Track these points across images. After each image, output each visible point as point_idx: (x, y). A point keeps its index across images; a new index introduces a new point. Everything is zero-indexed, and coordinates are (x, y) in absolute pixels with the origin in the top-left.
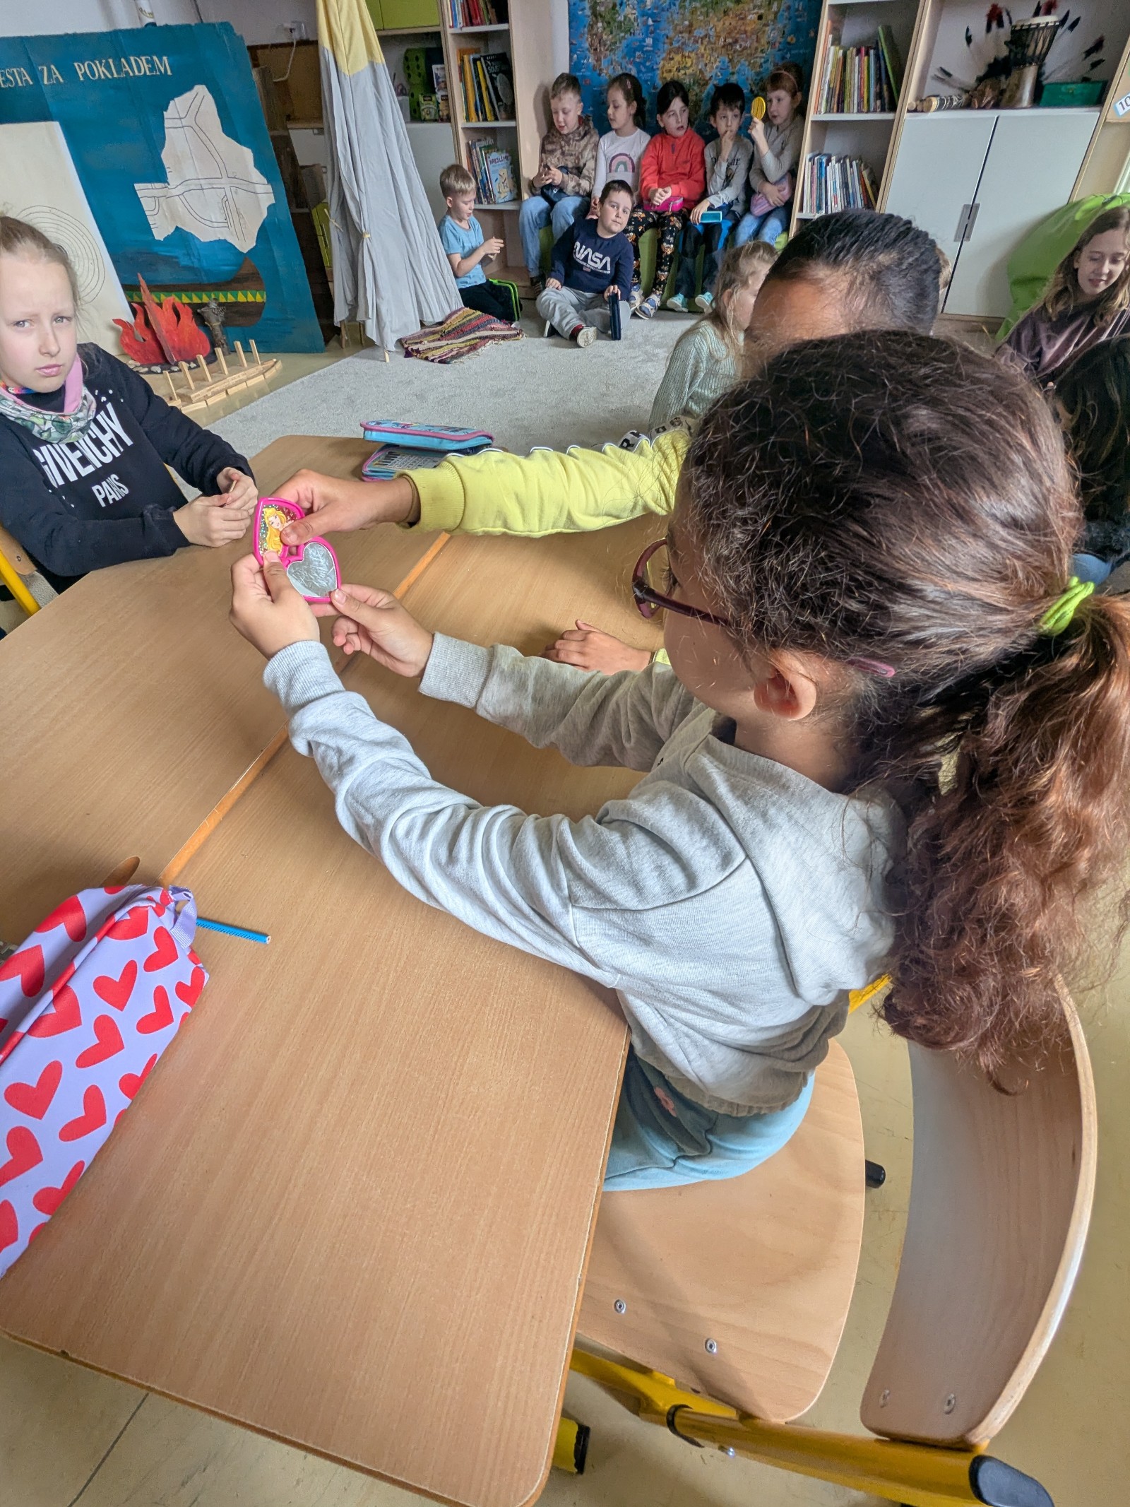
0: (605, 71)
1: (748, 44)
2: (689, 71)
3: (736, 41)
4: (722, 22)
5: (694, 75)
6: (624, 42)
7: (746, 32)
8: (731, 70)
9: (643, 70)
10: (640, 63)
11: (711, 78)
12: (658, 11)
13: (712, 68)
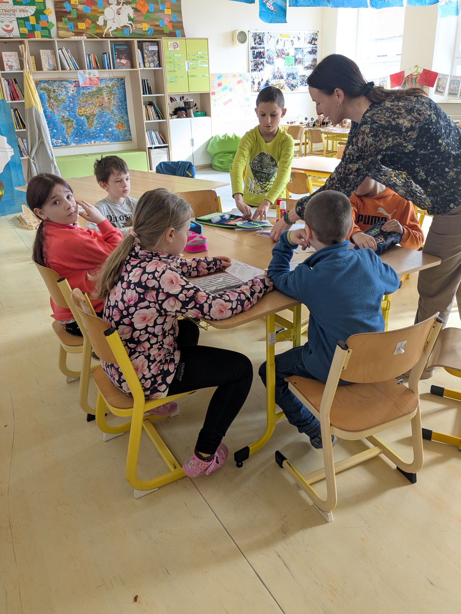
0: (56, 113)
1: (107, 105)
2: (89, 112)
3: (103, 104)
4: (97, 100)
5: (90, 113)
6: (62, 105)
7: (105, 102)
8: (103, 112)
9: (71, 112)
10: (69, 111)
11: (96, 114)
12: (73, 97)
13: (97, 111)
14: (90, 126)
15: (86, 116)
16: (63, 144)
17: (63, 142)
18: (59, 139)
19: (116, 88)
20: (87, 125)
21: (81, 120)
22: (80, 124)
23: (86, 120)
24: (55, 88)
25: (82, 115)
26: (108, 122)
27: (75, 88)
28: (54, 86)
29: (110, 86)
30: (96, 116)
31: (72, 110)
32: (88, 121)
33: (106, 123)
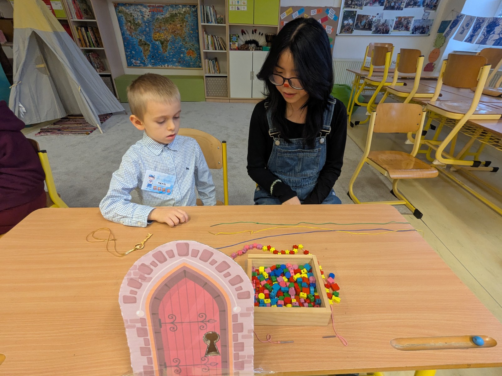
0: (134, 36)
1: (179, 32)
2: (163, 37)
4: (169, 26)
5: (164, 39)
6: (139, 29)
10: (145, 35)
11: (170, 40)
12: (149, 22)
13: (170, 37)
14: (164, 51)
15: (161, 41)
16: (142, 64)
17: (141, 63)
18: (138, 60)
19: (187, 15)
20: (162, 50)
21: (156, 45)
22: (155, 48)
23: (160, 44)
24: (131, 12)
25: (157, 40)
26: (180, 48)
27: (150, 13)
28: (130, 9)
29: (182, 12)
30: (170, 41)
31: (148, 34)
32: (162, 46)
33: (178, 49)
